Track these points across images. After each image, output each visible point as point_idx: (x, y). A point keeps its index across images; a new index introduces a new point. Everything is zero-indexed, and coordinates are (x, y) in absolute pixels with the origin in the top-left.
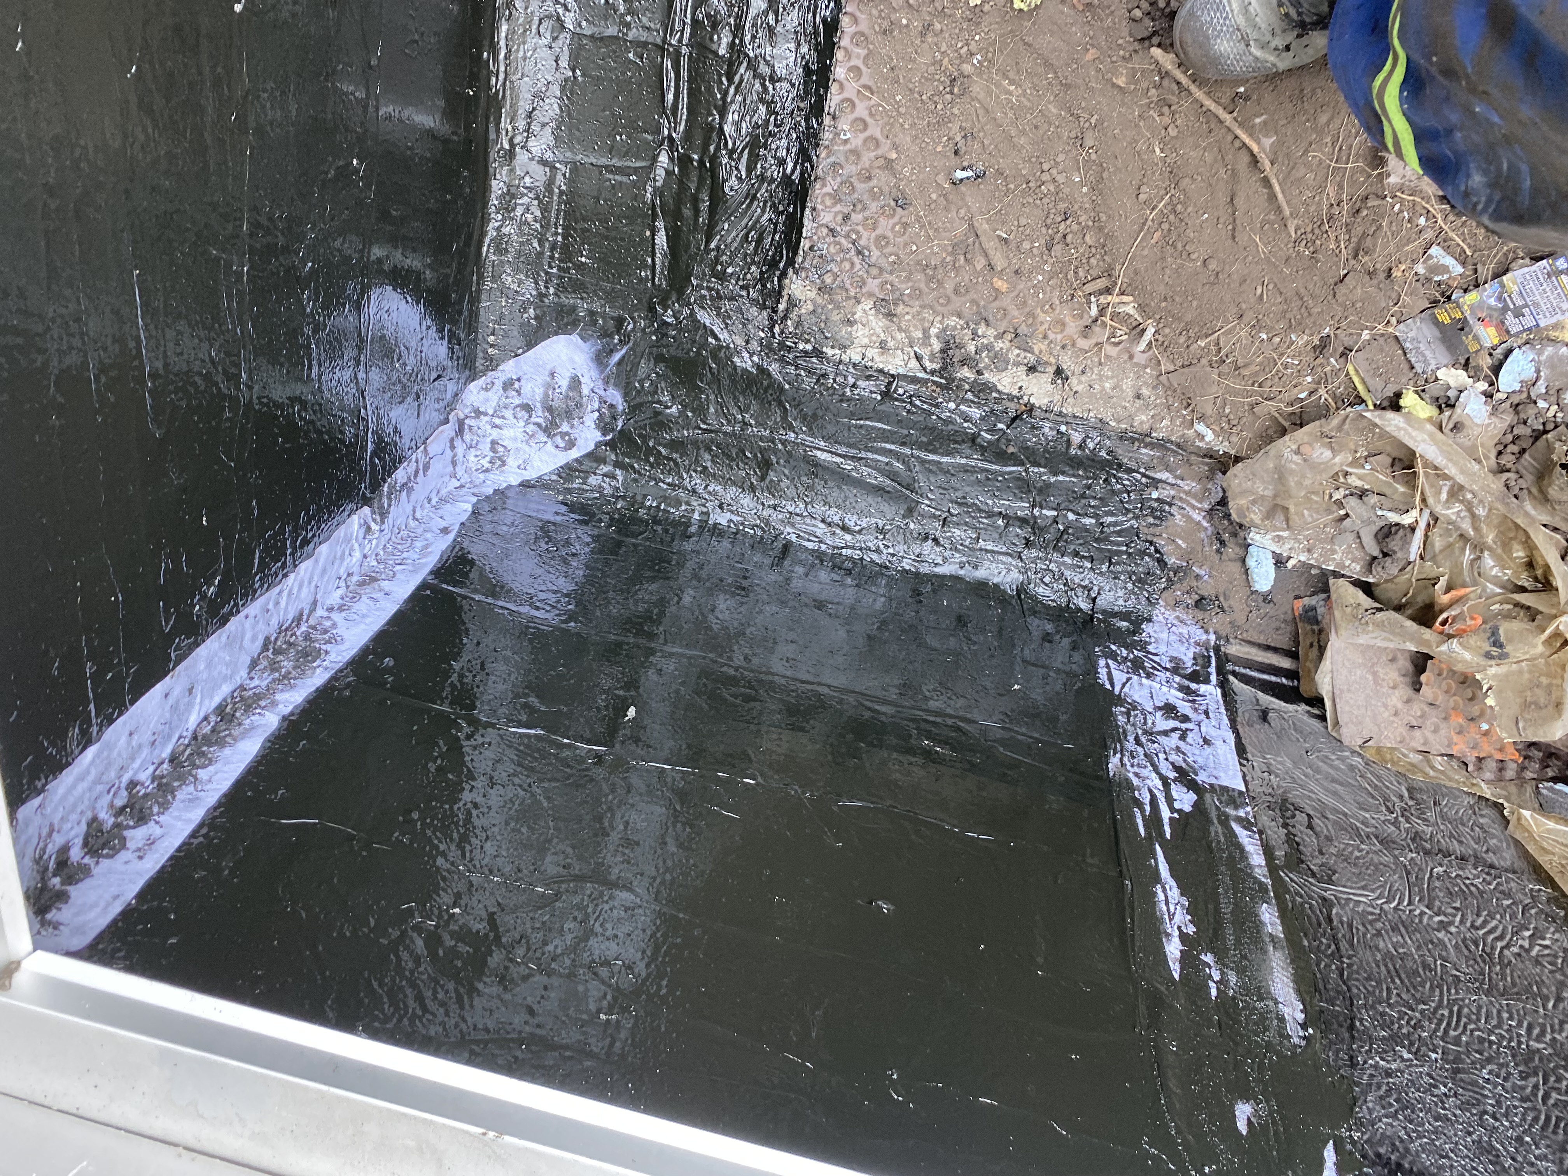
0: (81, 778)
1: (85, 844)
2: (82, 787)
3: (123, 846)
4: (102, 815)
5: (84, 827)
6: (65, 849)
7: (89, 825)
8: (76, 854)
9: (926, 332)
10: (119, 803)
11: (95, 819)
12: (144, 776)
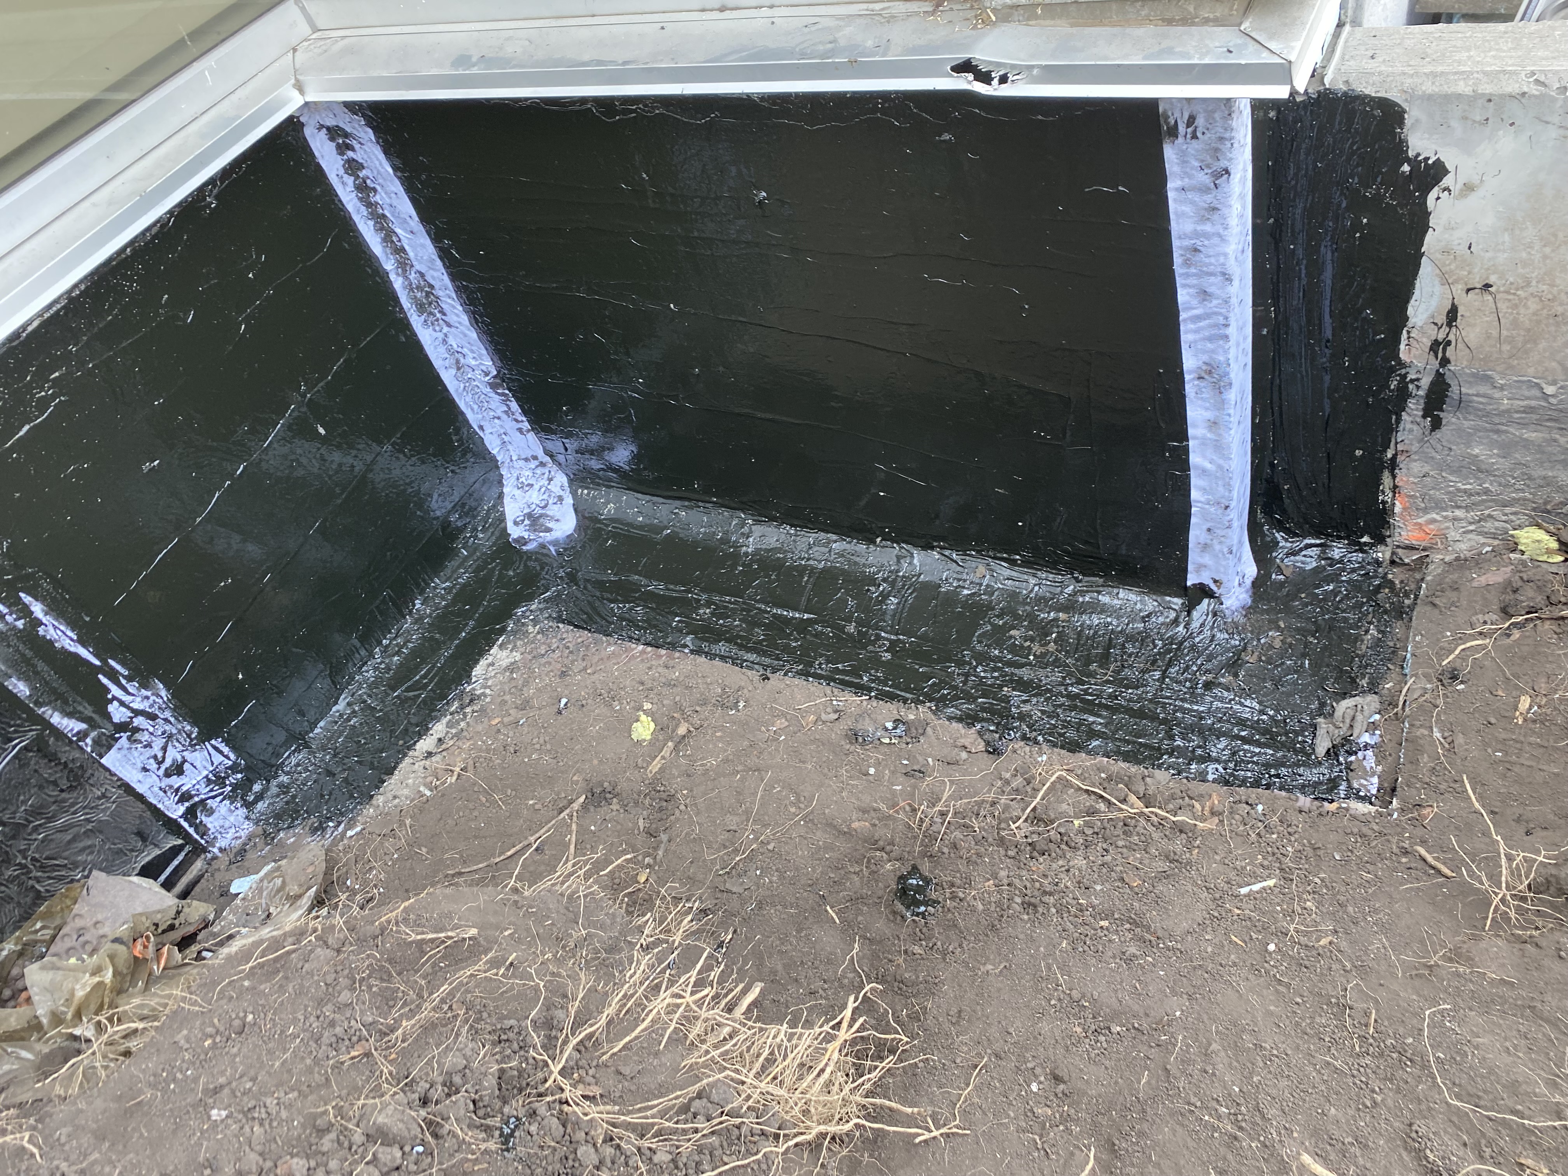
0: (381, 164)
1: (354, 160)
2: (377, 163)
3: (346, 173)
4: (364, 172)
5: (361, 161)
6: (353, 149)
7: (361, 164)
8: (350, 154)
9: (489, 687)
10: (368, 182)
11: (363, 168)
12: (378, 198)
